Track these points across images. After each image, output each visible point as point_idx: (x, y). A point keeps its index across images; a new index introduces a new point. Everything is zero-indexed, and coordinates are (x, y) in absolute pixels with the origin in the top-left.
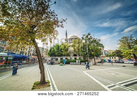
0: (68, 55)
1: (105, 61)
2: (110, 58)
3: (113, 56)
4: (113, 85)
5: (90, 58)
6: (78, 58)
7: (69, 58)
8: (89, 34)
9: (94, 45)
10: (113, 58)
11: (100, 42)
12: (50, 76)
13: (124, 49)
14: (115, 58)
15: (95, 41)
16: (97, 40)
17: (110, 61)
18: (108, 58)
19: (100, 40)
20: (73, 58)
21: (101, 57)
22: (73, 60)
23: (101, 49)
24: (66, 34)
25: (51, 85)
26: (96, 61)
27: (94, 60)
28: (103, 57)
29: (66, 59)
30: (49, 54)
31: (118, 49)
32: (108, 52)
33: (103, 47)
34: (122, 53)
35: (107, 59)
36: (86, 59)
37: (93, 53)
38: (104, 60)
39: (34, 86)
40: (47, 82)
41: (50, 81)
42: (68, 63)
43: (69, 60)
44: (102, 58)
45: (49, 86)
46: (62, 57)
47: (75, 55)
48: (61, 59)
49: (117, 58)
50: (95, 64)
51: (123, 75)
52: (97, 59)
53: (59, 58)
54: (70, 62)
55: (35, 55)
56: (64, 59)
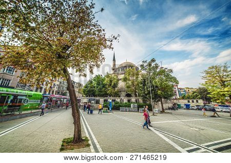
0: (117, 95)
1: (179, 107)
2: (189, 102)
3: (194, 98)
4: (195, 147)
5: (155, 101)
6: (133, 100)
7: (118, 100)
8: (153, 60)
9: (161, 80)
10: (193, 102)
11: (173, 75)
12: (87, 129)
13: (213, 86)
14: (197, 101)
15: (163, 72)
16: (166, 70)
17: (188, 107)
18: (186, 102)
19: (171, 71)
20: (125, 100)
21: (173, 99)
22: (126, 103)
23: (173, 86)
24: (114, 60)
25: (91, 145)
26: (165, 106)
27: (160, 105)
28: (176, 99)
29: (114, 100)
30: (84, 92)
31: (202, 86)
32: (185, 91)
33: (177, 83)
34: (209, 93)
35: (183, 102)
36: (148, 103)
37: (159, 92)
38: (178, 105)
39: (62, 146)
40: (84, 138)
41: (89, 138)
42: (117, 108)
43: (118, 103)
44: (175, 101)
45: (88, 145)
46: (106, 98)
47: (128, 95)
48: (105, 101)
49: (201, 102)
50: (163, 111)
51: (211, 131)
52: (166, 103)
53: (102, 100)
54: (120, 106)
55: (60, 93)
56: (111, 101)
